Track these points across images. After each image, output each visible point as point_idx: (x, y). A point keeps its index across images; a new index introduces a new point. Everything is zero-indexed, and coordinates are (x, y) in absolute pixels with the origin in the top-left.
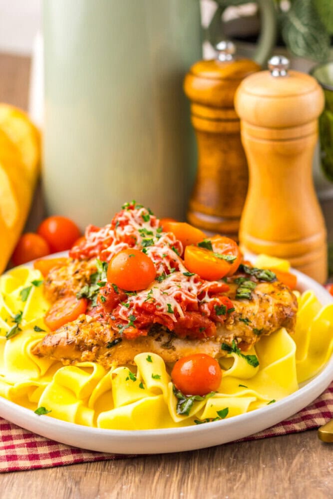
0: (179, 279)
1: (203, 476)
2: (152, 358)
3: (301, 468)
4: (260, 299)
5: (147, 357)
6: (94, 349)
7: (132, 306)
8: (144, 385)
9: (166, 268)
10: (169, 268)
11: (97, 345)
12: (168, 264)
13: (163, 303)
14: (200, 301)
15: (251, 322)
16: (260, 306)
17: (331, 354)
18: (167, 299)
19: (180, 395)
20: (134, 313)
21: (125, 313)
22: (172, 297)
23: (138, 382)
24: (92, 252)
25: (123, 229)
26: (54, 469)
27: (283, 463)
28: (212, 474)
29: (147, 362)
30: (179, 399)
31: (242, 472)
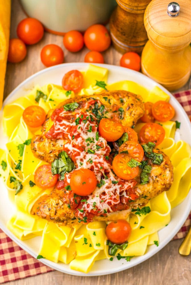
0: (110, 186)
1: (121, 281)
2: (96, 233)
3: (169, 273)
4: (153, 181)
5: (93, 233)
6: (65, 222)
7: (84, 211)
9: (102, 174)
10: (104, 175)
11: (66, 220)
12: (103, 172)
13: (102, 209)
14: (121, 196)
15: (148, 197)
16: (153, 186)
17: (190, 188)
18: (104, 205)
19: (110, 244)
20: (86, 215)
21: (81, 215)
22: (106, 203)
24: (58, 137)
25: (77, 140)
27: (160, 268)
28: (126, 280)
29: (93, 235)
30: (110, 247)
31: (140, 277)
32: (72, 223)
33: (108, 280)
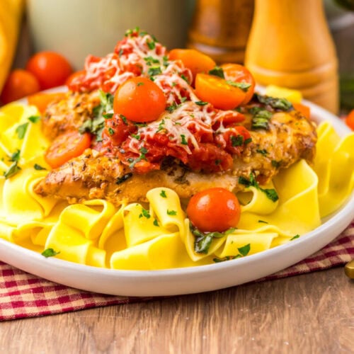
0: (191, 109)
1: (225, 318)
2: (165, 193)
3: (330, 307)
4: (278, 129)
5: (161, 193)
6: (103, 185)
7: (142, 137)
8: (158, 223)
9: (177, 97)
10: (180, 98)
11: (106, 181)
12: (178, 93)
13: (176, 134)
14: (215, 132)
15: (269, 154)
16: (278, 137)
18: (180, 129)
19: (197, 232)
20: (145, 146)
21: (135, 146)
22: (185, 128)
23: (152, 219)
24: (93, 84)
25: (127, 58)
26: (65, 315)
27: (310, 302)
28: (235, 316)
29: (161, 197)
30: (196, 237)
31: (266, 312)
32: (118, 192)
33: (197, 318)
